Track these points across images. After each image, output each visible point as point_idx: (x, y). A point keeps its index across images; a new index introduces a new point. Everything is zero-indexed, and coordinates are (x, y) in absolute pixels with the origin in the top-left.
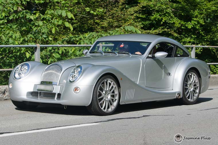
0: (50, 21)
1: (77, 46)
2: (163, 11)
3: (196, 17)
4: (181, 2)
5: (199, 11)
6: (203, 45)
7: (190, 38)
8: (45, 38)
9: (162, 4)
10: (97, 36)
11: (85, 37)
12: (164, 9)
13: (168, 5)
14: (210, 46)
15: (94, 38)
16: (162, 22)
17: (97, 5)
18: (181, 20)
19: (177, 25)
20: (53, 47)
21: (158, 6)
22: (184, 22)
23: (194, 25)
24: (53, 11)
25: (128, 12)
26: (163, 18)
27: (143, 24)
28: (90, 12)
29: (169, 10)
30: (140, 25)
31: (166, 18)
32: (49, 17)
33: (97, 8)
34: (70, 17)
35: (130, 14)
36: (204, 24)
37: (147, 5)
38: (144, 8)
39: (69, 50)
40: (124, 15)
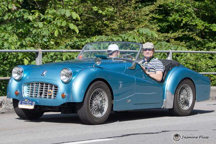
0: (52, 22)
2: (184, 11)
7: (215, 43)
8: (46, 42)
9: (182, 2)
12: (184, 8)
13: (189, 3)
16: (182, 24)
17: (106, 4)
18: (204, 22)
19: (200, 27)
20: (55, 52)
21: (177, 5)
22: (208, 24)
24: (54, 11)
25: (142, 11)
27: (159, 26)
29: (190, 10)
30: (156, 27)
31: (187, 18)
32: (50, 17)
33: (106, 7)
34: (75, 18)
35: (145, 14)
37: (164, 3)
38: (161, 8)
39: (74, 56)
40: (138, 15)
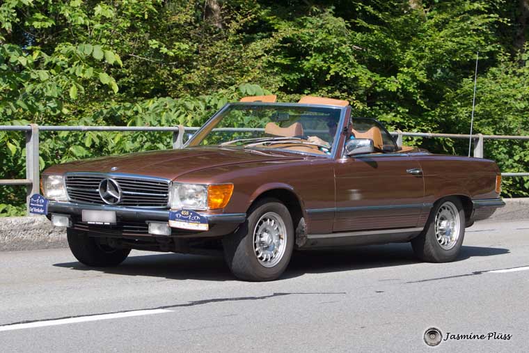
0: (66, 71)
1: (127, 130)
2: (332, 51)
3: (409, 65)
4: (374, 30)
5: (417, 51)
6: (423, 131)
7: (394, 114)
8: (54, 110)
9: (329, 33)
10: (175, 106)
11: (148, 109)
12: (334, 45)
13: (344, 36)
14: (440, 133)
15: (167, 112)
16: (328, 76)
17: (176, 35)
18: (373, 72)
19: (364, 83)
20: (71, 131)
21: (320, 38)
22: (381, 76)
23: (404, 84)
24: (71, 48)
25: (248, 50)
26: (332, 66)
27: (283, 79)
28: (161, 51)
29: (345, 49)
30: (277, 81)
31: (338, 65)
32: (62, 60)
33: (177, 41)
34: (112, 62)
35: (254, 56)
36: (426, 80)
37: (293, 35)
38: (286, 44)
39: (109, 139)
40: (241, 57)
